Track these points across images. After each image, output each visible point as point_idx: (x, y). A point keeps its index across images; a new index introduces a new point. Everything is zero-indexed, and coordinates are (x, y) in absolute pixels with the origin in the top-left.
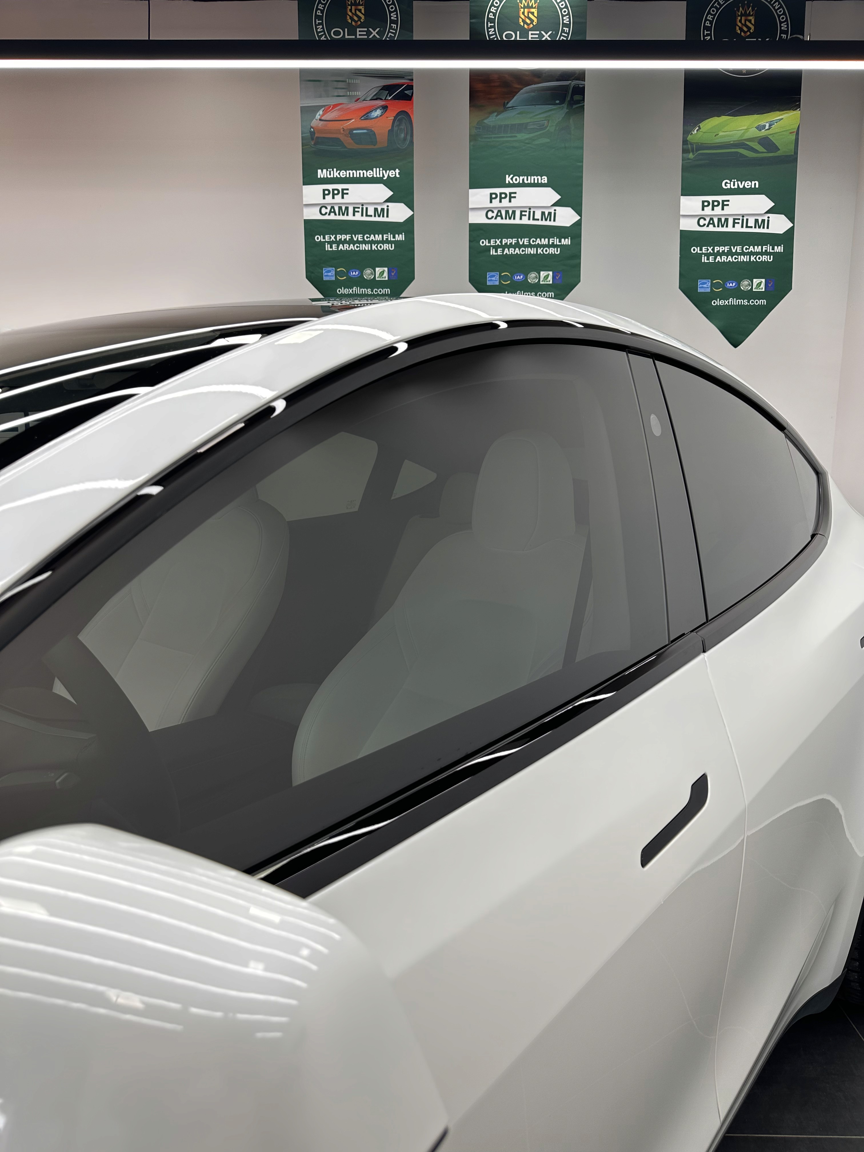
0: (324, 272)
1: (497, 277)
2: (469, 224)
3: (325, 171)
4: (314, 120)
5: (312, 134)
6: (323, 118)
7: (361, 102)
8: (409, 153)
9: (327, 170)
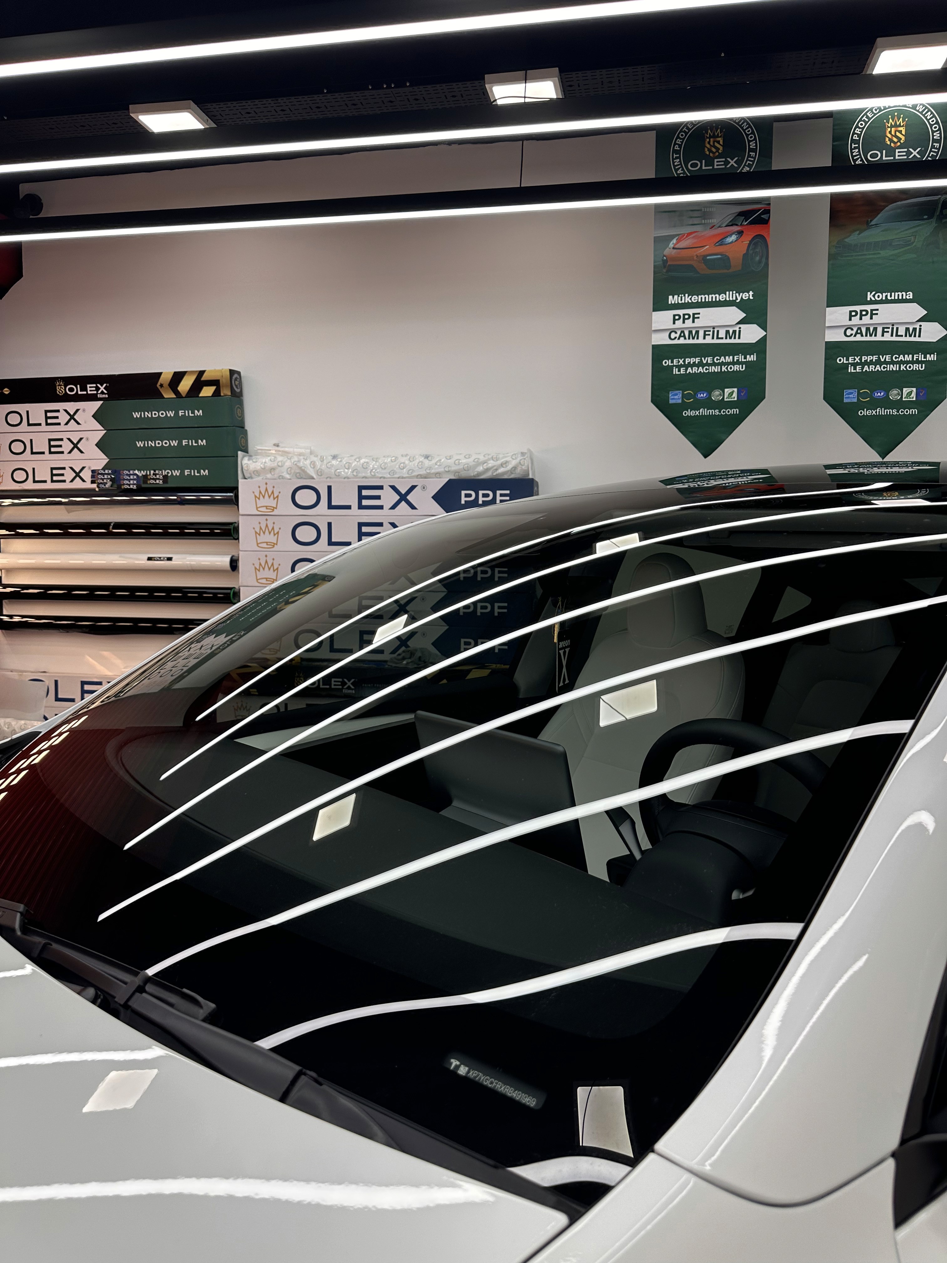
0: (670, 395)
1: (855, 394)
2: (826, 342)
3: (676, 297)
4: (668, 249)
5: (665, 262)
6: (676, 247)
7: (715, 229)
8: (764, 275)
9: (679, 296)
